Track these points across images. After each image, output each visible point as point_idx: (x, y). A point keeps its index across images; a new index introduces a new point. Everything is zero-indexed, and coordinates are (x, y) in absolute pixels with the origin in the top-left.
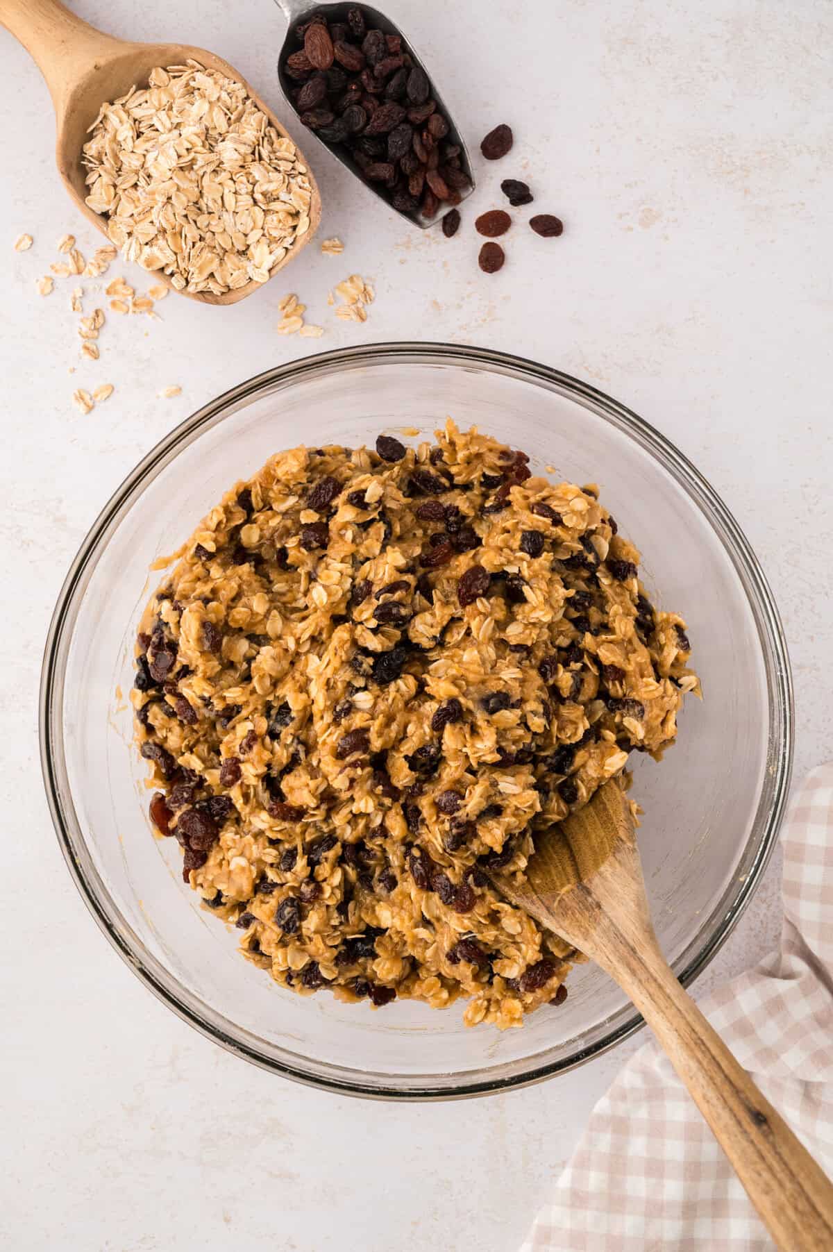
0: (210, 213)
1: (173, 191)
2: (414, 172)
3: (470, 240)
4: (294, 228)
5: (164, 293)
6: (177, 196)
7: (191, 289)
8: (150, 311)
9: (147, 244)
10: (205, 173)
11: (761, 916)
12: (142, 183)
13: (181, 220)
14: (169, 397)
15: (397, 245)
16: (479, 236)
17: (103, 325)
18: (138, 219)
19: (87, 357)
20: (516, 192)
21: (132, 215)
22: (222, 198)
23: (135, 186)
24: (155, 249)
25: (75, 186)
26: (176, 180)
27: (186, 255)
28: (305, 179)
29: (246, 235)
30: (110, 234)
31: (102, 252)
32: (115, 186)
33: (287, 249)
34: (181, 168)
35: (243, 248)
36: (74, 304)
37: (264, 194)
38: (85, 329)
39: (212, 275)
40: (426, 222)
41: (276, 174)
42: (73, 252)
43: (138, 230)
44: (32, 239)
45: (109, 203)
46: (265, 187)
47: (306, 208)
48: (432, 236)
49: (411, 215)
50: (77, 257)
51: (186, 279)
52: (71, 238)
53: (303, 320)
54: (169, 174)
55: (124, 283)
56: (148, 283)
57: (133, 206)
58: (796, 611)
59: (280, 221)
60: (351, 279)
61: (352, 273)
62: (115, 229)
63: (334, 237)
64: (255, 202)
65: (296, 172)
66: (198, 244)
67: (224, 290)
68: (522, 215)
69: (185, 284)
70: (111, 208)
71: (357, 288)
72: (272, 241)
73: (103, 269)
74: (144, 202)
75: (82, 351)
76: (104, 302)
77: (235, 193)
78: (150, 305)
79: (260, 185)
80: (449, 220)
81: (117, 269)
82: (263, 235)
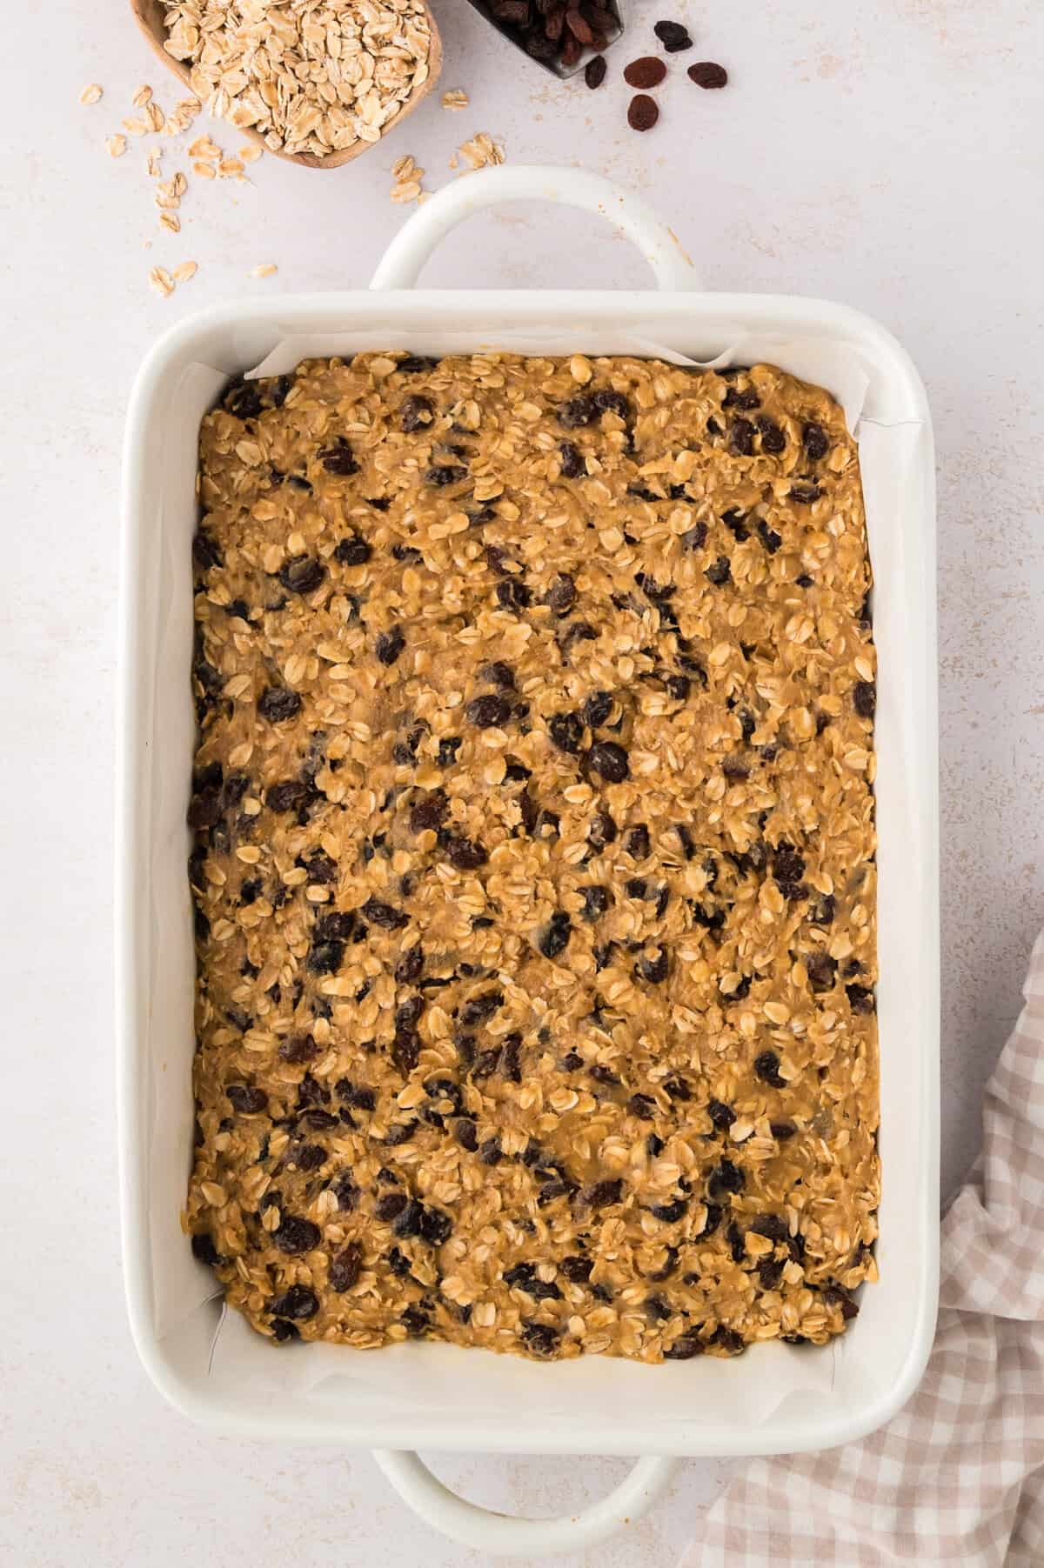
0: (310, 60)
1: (267, 35)
2: (552, 12)
3: (618, 92)
4: (410, 78)
5: (258, 155)
6: (272, 40)
7: (289, 149)
8: (240, 175)
9: (236, 96)
10: (304, 13)
11: (960, 890)
12: (231, 24)
13: (277, 69)
14: (263, 276)
15: (531, 98)
16: (629, 87)
17: (185, 192)
18: (225, 67)
19: (166, 231)
20: (672, 35)
21: (219, 62)
22: (325, 42)
23: (223, 28)
24: (246, 102)
25: (150, 28)
26: (270, 21)
27: (283, 109)
28: (423, 20)
29: (353, 86)
30: (193, 85)
31: (184, 105)
32: (199, 28)
33: (401, 102)
34: (277, 7)
35: (349, 101)
36: (151, 167)
37: (374, 38)
38: (163, 196)
39: (313, 133)
40: (567, 71)
41: (389, 14)
42: (150, 106)
43: (226, 79)
44: (101, 91)
45: (192, 47)
46: (374, 31)
47: (424, 54)
48: (573, 87)
49: (548, 62)
50: (154, 110)
51: (283, 138)
52: (148, 88)
53: (420, 185)
54: (263, 14)
55: (210, 143)
56: (238, 142)
57: (219, 51)
58: (1002, 530)
59: (393, 70)
60: (478, 138)
61: (481, 130)
62: (199, 78)
63: (458, 88)
64: (364, 47)
65: (412, 12)
66: (297, 97)
67: (327, 151)
68: (679, 63)
69: (281, 143)
70: (194, 54)
71: (486, 148)
72: (384, 93)
73: (185, 127)
74: (233, 46)
75: (161, 223)
76: (186, 165)
77: (341, 36)
78: (241, 167)
79: (371, 27)
80: (593, 69)
81: (202, 126)
82: (374, 86)
